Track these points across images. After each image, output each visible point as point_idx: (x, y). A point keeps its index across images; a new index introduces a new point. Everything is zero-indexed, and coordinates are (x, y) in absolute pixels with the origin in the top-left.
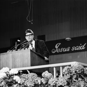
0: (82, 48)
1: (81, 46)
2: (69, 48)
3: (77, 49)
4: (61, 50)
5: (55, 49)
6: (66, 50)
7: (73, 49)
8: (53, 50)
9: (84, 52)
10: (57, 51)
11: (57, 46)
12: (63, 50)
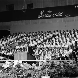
0: (60, 15)
1: (59, 13)
2: (50, 15)
3: (56, 16)
4: (44, 16)
5: (41, 15)
6: (48, 16)
7: (53, 16)
8: (39, 16)
9: (61, 18)
10: (42, 17)
11: (42, 13)
12: (46, 16)
